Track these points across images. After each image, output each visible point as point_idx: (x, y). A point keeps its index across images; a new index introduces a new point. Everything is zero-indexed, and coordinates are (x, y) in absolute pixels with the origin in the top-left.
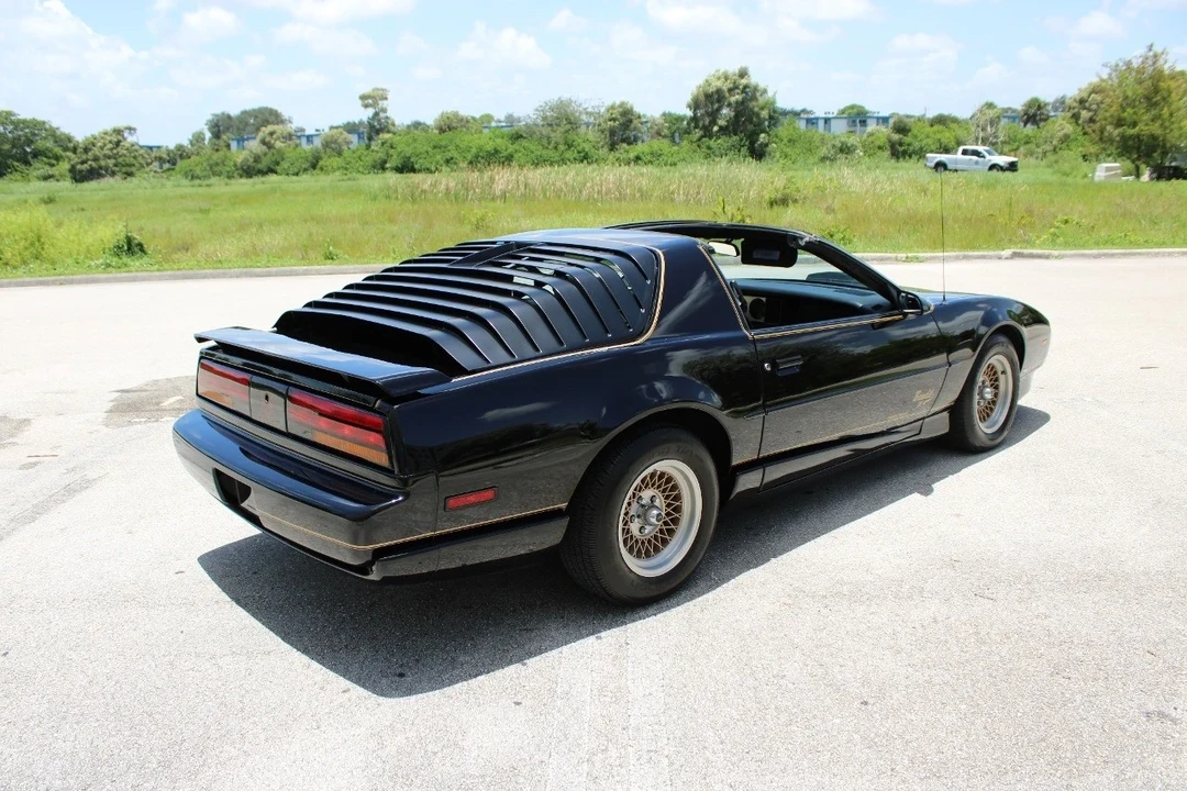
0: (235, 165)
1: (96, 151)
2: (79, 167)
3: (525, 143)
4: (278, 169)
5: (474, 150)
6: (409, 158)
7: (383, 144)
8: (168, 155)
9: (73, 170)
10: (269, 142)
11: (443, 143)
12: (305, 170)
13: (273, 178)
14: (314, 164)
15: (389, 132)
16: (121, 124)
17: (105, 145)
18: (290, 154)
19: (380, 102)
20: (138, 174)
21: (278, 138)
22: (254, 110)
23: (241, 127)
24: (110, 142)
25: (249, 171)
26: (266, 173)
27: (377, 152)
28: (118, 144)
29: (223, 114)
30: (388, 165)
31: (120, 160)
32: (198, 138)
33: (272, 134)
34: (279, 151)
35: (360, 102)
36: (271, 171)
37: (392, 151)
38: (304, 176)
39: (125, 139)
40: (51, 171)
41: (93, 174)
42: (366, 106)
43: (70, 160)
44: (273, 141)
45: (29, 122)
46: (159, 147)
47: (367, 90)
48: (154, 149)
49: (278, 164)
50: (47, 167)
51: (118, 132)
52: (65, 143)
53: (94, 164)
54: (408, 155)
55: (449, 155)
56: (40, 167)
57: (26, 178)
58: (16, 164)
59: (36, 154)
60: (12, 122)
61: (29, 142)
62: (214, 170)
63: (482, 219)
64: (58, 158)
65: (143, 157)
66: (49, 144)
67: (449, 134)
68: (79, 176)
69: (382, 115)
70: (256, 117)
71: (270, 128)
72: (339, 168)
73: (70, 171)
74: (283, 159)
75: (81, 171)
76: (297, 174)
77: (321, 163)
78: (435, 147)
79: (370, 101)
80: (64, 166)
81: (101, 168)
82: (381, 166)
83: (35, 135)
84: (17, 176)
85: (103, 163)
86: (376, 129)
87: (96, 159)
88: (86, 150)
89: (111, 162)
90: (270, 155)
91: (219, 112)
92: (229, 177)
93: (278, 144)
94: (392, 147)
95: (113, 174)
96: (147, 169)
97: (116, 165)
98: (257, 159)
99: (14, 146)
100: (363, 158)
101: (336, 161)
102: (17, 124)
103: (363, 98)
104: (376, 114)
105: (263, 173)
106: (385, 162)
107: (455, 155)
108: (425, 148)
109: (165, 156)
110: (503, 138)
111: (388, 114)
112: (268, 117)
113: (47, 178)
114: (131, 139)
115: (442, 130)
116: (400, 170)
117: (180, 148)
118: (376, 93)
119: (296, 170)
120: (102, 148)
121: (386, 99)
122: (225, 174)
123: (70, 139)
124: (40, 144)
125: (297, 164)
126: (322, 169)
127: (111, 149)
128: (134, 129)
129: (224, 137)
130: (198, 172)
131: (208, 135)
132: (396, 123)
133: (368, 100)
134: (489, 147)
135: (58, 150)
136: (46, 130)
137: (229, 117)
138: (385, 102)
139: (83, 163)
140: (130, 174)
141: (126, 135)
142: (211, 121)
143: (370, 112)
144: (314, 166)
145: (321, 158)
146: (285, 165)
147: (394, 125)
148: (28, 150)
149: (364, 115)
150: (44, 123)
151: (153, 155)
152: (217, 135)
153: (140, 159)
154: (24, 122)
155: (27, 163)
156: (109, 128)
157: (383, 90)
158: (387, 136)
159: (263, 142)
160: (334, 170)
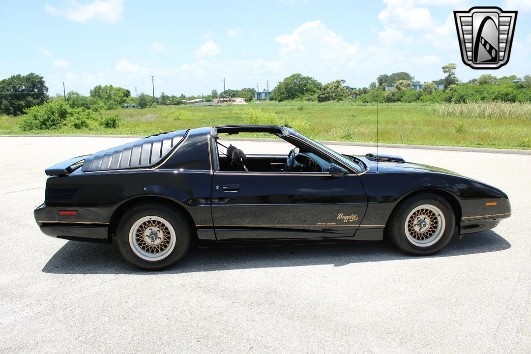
0: (384, 97)
1: (328, 90)
2: (321, 96)
3: (524, 90)
4: (402, 99)
5: (496, 93)
6: (463, 96)
7: (451, 90)
8: (359, 92)
9: (319, 97)
10: (399, 88)
11: (481, 90)
12: (414, 100)
13: (399, 103)
14: (418, 98)
15: (455, 84)
16: (340, 79)
17: (332, 87)
18: (408, 93)
19: (452, 70)
20: (344, 99)
21: (404, 86)
22: (398, 73)
23: (391, 81)
24: (335, 86)
25: (389, 100)
26: (397, 101)
27: (448, 93)
28: (338, 86)
29: (385, 75)
30: (452, 100)
31: (338, 93)
32: (373, 85)
33: (401, 84)
34: (403, 91)
35: (442, 70)
36: (399, 100)
37: (455, 93)
38: (413, 103)
39: (341, 85)
40: (311, 97)
41: (326, 99)
42: (445, 72)
43: (318, 93)
44: (401, 87)
45: (306, 78)
46: (356, 88)
47: (446, 65)
48: (354, 89)
49: (402, 97)
50: (310, 96)
51: (338, 82)
52: (318, 86)
53: (327, 95)
54: (462, 95)
55: (483, 95)
56: (308, 96)
57: (302, 100)
58: (299, 94)
59: (307, 91)
60: (300, 78)
61: (305, 85)
62: (375, 99)
63: (462, 126)
64: (314, 92)
65: (347, 93)
66: (312, 86)
67: (485, 86)
68: (321, 100)
69: (452, 76)
70: (399, 76)
71: (401, 81)
72: (429, 100)
73: (318, 97)
74: (405, 95)
75: (322, 98)
76: (410, 102)
77: (421, 97)
78: (477, 92)
79: (447, 70)
80: (316, 95)
81: (329, 96)
82: (449, 100)
83: (307, 83)
84: (299, 99)
85: (331, 95)
86: (449, 82)
87: (328, 93)
88: (325, 89)
89: (334, 94)
90: (399, 93)
91: (383, 74)
92: (380, 102)
93: (403, 89)
94: (455, 91)
95: (334, 99)
96: (348, 98)
97: (336, 96)
98: (393, 95)
99: (299, 87)
100: (441, 96)
101: (429, 97)
102: (301, 79)
103: (443, 68)
104: (450, 76)
105: (394, 101)
106: (451, 98)
107: (486, 95)
108: (471, 92)
109: (358, 92)
110: (512, 87)
111: (455, 76)
112: (405, 76)
113: (309, 100)
114: (343, 85)
115: (481, 83)
116: (458, 101)
117: (364, 89)
118: (450, 66)
119: (410, 100)
120: (331, 88)
121: (455, 68)
122: (379, 101)
123: (320, 84)
124: (309, 86)
125: (410, 98)
126: (421, 100)
127: (335, 89)
128: (345, 81)
129: (383, 85)
130: (368, 100)
131: (377, 84)
132: (459, 80)
133: (445, 69)
134: (504, 92)
135: (315, 89)
136: (311, 81)
137: (387, 76)
138: (454, 70)
139: (323, 94)
140: (341, 99)
141: (341, 83)
142: (379, 78)
143: (447, 75)
144: (418, 99)
145: (422, 95)
146: (405, 98)
147: (458, 81)
148: (304, 89)
149: (444, 76)
150: (311, 78)
151: (353, 92)
152: (380, 84)
153: (346, 94)
154: (304, 78)
155: (303, 94)
156: (335, 81)
157: (454, 64)
158: (453, 86)
159: (397, 87)
160: (427, 101)
